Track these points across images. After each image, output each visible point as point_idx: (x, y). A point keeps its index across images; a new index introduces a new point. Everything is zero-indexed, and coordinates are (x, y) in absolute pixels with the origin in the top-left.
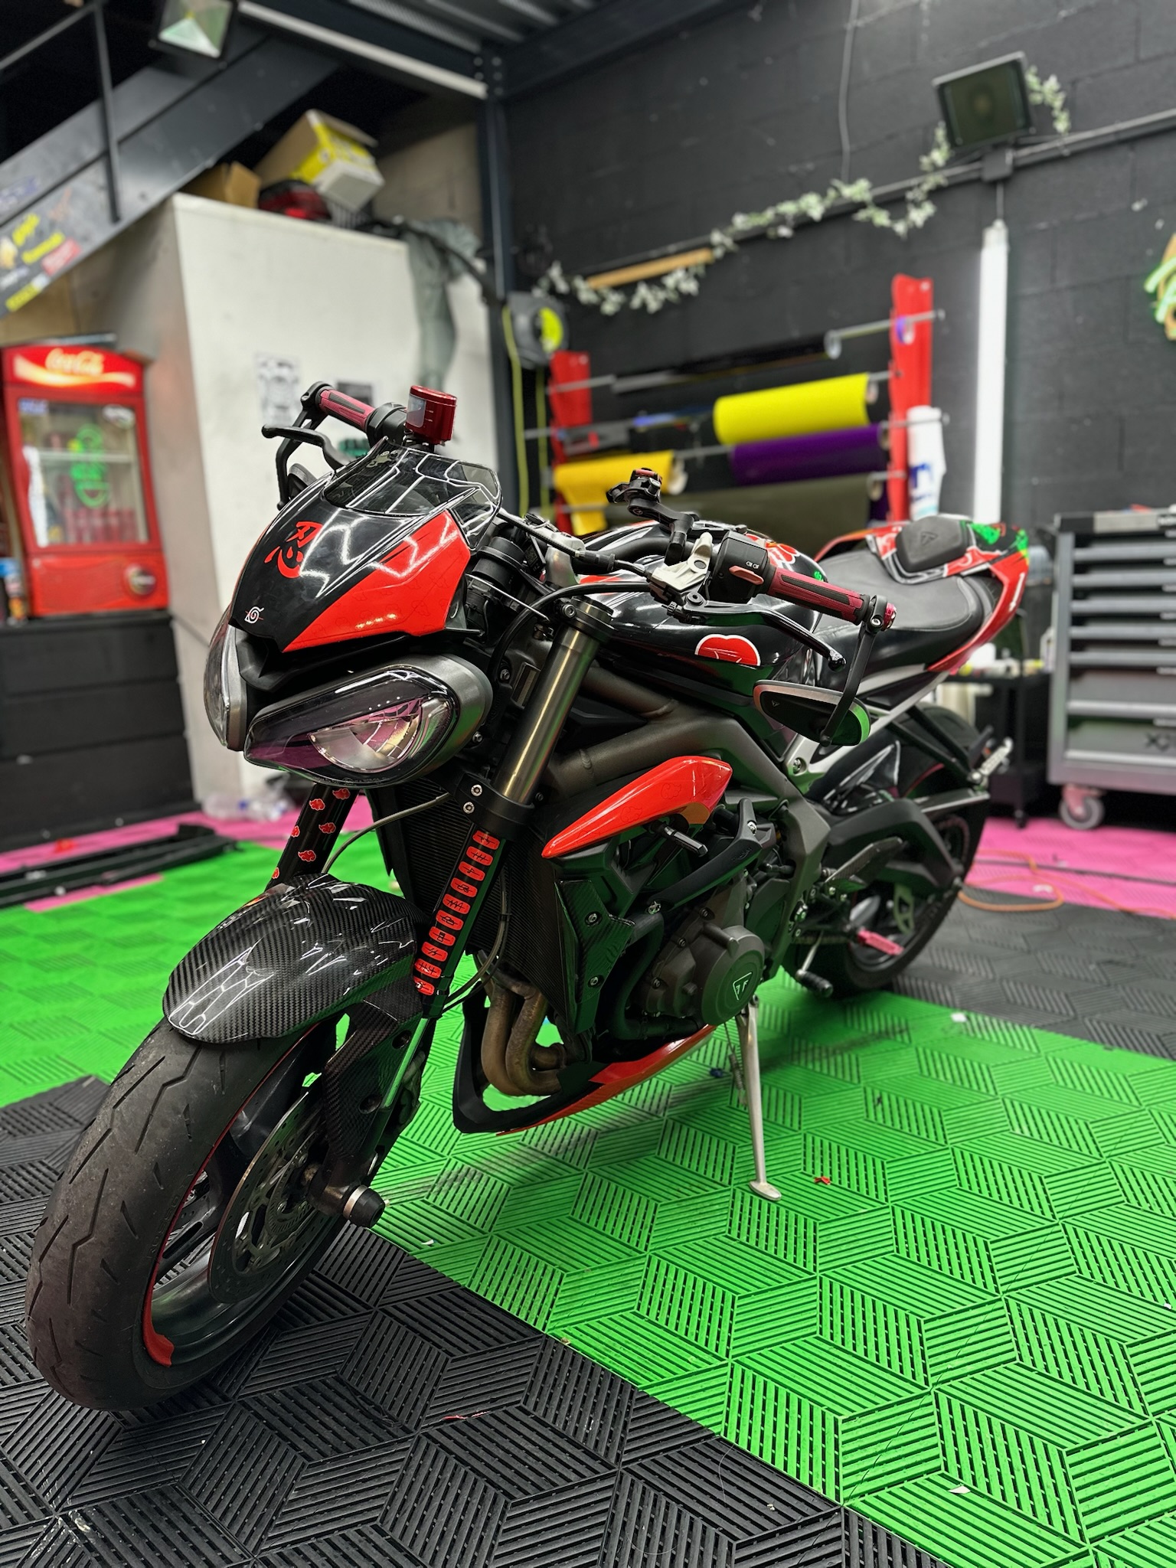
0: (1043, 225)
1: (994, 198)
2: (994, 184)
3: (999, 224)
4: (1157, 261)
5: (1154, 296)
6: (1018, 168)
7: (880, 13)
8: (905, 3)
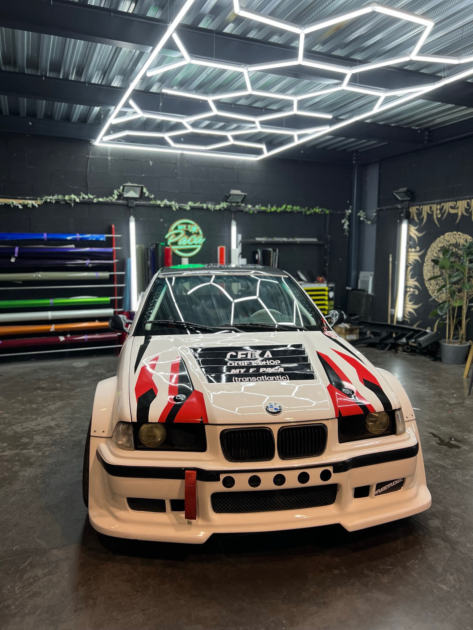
0: (141, 219)
1: (130, 210)
2: (130, 207)
3: (132, 217)
4: (167, 233)
5: (167, 240)
6: (137, 205)
7: (97, 157)
8: (103, 157)
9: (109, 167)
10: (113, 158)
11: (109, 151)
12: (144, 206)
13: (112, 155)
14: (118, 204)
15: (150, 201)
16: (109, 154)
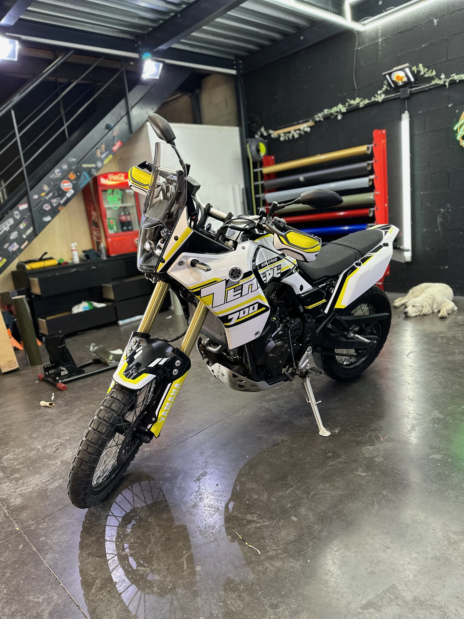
0: (421, 112)
1: (405, 104)
2: (404, 99)
3: (406, 112)
4: (457, 121)
5: (456, 133)
6: (412, 94)
7: (366, 45)
8: (373, 42)
9: (380, 53)
10: (384, 38)
11: (380, 31)
12: (423, 91)
13: (383, 35)
14: (389, 99)
15: (431, 82)
16: (379, 36)
